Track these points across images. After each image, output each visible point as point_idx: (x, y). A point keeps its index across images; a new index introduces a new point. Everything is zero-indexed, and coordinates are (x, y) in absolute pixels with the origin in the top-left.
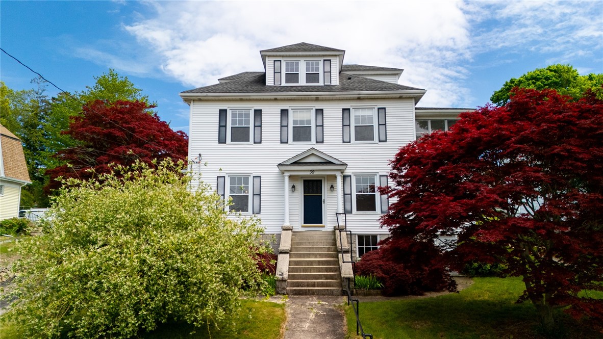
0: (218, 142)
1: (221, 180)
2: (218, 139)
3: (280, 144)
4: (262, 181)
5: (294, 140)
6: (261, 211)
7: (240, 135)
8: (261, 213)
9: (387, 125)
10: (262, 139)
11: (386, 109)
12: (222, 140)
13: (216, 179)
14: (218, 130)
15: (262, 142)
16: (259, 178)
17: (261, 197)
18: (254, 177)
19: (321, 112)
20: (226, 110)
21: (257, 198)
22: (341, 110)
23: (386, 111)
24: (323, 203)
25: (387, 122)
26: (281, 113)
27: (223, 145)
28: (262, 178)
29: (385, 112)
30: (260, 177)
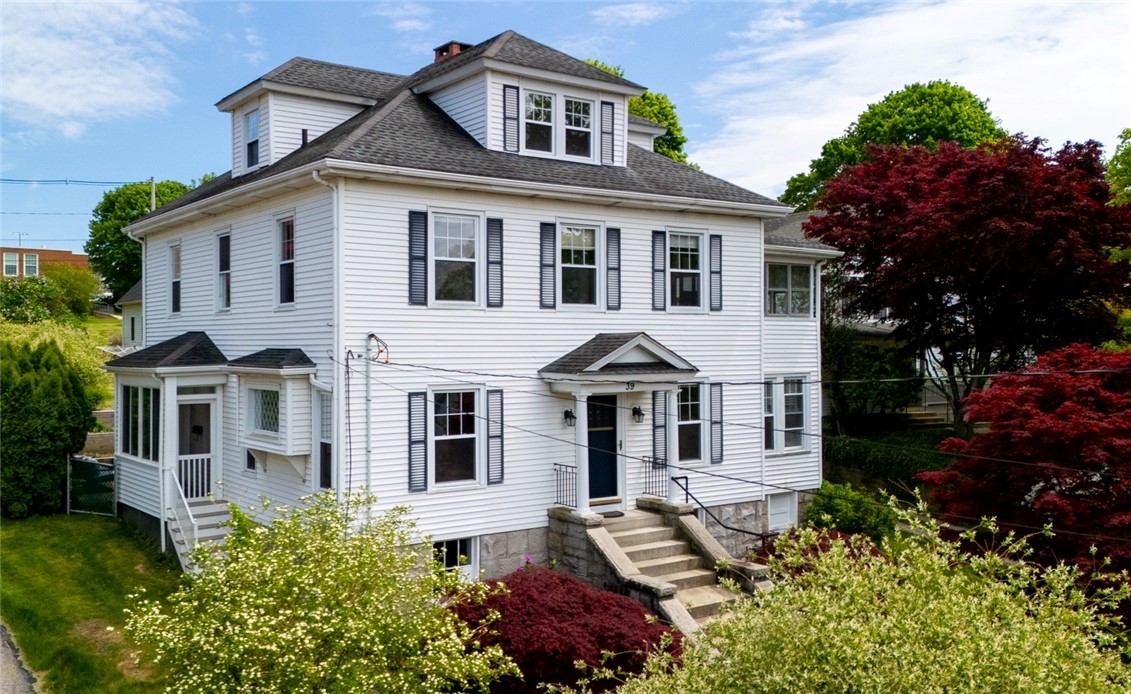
0: (407, 300)
1: (418, 402)
2: (407, 294)
3: (538, 309)
4: (505, 401)
5: (565, 301)
6: (505, 477)
7: (457, 284)
8: (505, 482)
9: (723, 273)
10: (505, 297)
11: (723, 238)
12: (417, 298)
13: (406, 399)
14: (407, 269)
15: (505, 303)
16: (498, 396)
17: (505, 442)
18: (489, 392)
19: (615, 234)
20: (424, 215)
21: (494, 443)
22: (650, 233)
23: (723, 243)
24: (618, 448)
25: (723, 268)
26: (542, 233)
27: (419, 310)
28: (505, 395)
29: (721, 246)
30: (501, 392)
